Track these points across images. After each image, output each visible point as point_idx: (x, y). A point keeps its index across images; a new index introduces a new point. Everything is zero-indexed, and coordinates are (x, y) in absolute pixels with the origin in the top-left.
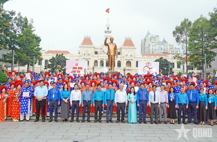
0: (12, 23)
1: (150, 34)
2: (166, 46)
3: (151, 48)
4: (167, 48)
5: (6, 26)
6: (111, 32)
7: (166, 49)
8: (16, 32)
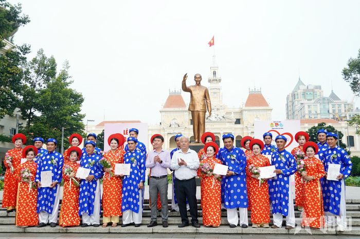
0: (28, 69)
1: (303, 84)
2: (337, 106)
3: (306, 110)
4: (340, 111)
5: (11, 73)
6: (220, 80)
7: (337, 111)
8: (35, 86)
